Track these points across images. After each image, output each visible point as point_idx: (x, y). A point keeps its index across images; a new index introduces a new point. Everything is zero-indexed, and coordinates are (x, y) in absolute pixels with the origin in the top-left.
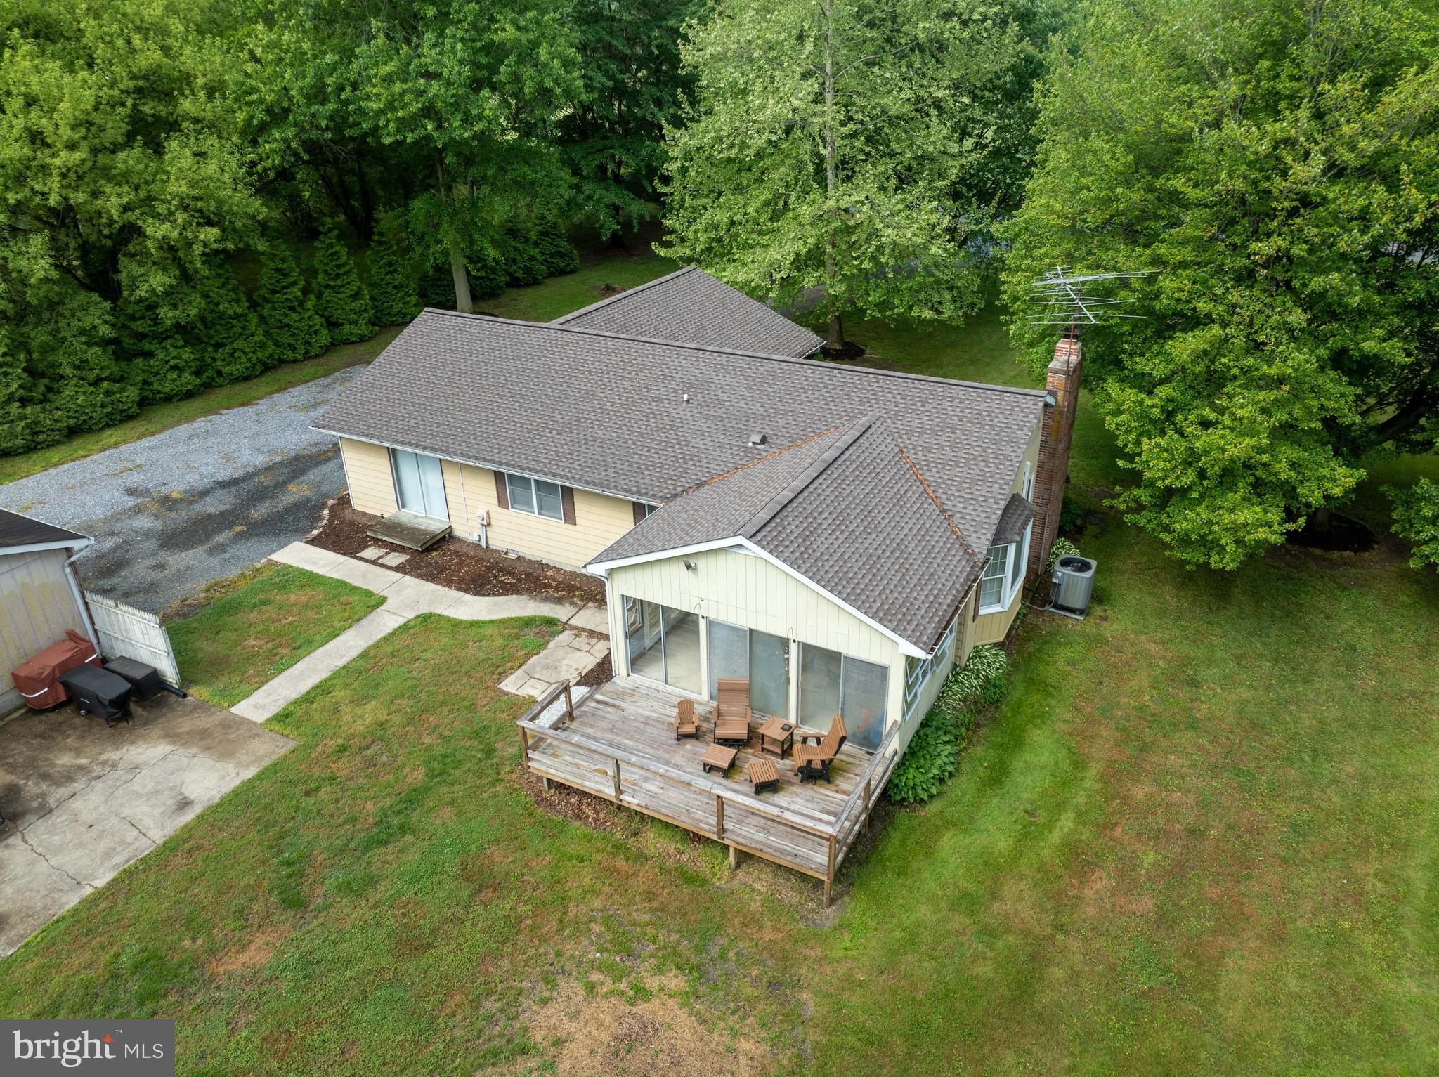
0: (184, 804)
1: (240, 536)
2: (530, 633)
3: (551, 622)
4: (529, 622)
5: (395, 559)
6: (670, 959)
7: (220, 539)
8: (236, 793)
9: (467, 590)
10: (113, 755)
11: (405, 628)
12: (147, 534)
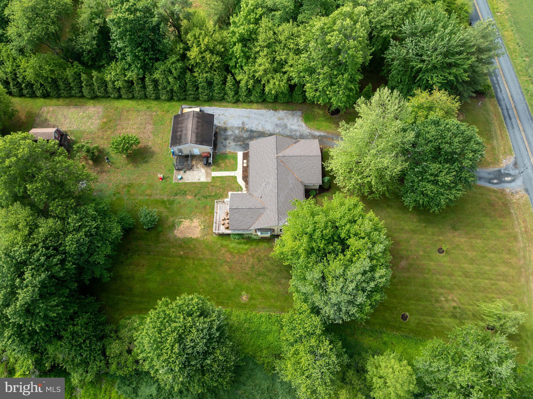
0: (199, 180)
1: (240, 145)
2: (239, 188)
3: (242, 189)
4: (241, 187)
5: (245, 165)
6: (205, 226)
7: (239, 143)
8: (202, 182)
9: (243, 177)
10: (201, 168)
11: (232, 176)
12: (235, 134)
